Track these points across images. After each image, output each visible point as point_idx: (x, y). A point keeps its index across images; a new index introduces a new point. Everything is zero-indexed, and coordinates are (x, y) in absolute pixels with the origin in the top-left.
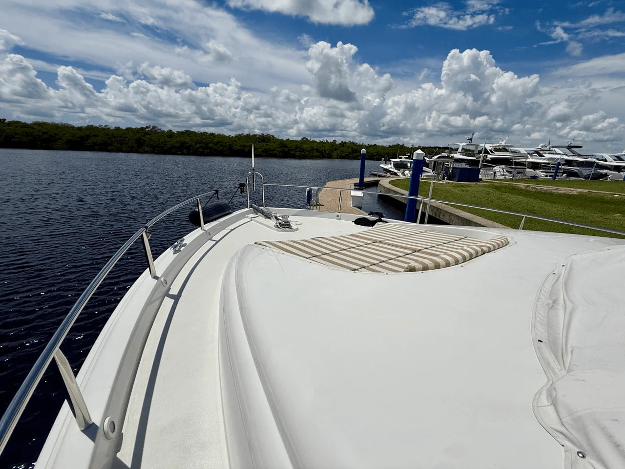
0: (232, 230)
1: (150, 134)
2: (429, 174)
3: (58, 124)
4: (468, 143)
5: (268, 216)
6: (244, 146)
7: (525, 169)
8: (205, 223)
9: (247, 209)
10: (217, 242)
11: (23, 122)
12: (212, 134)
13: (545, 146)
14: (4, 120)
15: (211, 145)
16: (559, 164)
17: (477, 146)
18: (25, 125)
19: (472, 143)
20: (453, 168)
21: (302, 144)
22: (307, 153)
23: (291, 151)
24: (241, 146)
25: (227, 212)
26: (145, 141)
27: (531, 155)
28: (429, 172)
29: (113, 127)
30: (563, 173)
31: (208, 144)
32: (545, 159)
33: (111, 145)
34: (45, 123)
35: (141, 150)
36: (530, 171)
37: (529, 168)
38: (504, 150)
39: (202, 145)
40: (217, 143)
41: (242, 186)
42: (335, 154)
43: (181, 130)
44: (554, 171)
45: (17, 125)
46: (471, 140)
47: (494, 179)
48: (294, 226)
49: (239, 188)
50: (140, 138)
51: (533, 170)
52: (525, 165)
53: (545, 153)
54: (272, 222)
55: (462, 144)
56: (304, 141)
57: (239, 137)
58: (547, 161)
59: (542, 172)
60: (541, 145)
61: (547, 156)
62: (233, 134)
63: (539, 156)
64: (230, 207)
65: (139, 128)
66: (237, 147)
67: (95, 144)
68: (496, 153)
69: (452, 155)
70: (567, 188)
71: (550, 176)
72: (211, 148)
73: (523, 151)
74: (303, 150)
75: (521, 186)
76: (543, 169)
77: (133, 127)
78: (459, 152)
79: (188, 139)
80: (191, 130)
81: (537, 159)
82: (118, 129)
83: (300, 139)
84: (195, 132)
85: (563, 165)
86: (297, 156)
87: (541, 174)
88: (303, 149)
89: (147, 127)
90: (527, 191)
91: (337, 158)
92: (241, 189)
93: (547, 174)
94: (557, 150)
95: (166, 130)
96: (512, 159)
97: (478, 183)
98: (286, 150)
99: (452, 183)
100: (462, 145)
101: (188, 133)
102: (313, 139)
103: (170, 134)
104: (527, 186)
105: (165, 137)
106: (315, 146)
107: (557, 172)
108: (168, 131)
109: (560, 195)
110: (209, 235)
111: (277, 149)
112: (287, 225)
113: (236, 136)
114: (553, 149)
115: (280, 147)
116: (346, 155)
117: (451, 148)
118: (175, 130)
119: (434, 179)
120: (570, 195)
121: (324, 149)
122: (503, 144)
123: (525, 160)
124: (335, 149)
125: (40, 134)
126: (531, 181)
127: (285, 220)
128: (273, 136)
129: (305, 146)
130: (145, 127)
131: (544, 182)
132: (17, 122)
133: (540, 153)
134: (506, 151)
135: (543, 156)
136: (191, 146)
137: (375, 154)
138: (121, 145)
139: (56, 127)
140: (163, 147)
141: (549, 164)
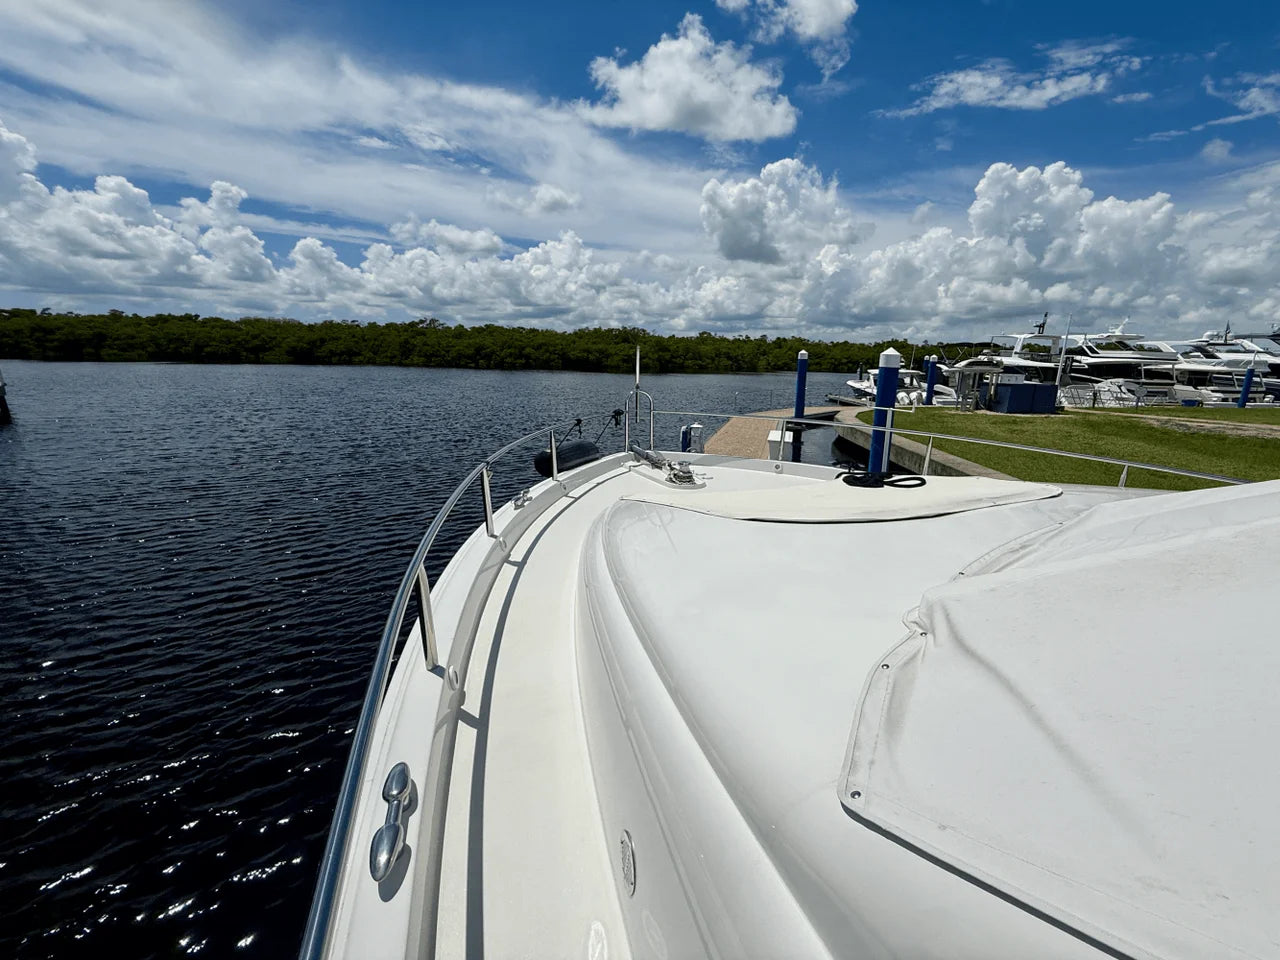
0: (598, 484)
1: (424, 334)
2: (949, 399)
3: (279, 321)
4: (1036, 334)
5: (656, 464)
6: (588, 351)
7: (1173, 385)
8: (559, 471)
9: (624, 454)
10: (577, 499)
11: (226, 319)
12: (533, 331)
13: (1218, 336)
14: (197, 316)
15: (528, 350)
16: (1251, 373)
17: (1056, 339)
18: (226, 325)
19: (1045, 334)
20: (998, 385)
21: (699, 344)
22: (709, 361)
23: (676, 358)
24: (585, 351)
25: (591, 457)
26: (415, 346)
27: (1186, 354)
28: (949, 395)
29: (364, 323)
30: (1266, 393)
31: (523, 348)
32: (1219, 364)
33: (359, 354)
34: (257, 320)
35: (407, 362)
36: (1184, 391)
37: (1179, 382)
38: (1121, 345)
39: (512, 350)
40: (539, 347)
41: (618, 413)
42: (762, 363)
43: (477, 325)
44: (1241, 389)
45: (213, 323)
46: (1041, 326)
47: (1093, 408)
48: (698, 481)
49: (613, 417)
50: (406, 342)
51: (1191, 388)
52: (1171, 378)
53: (1220, 352)
54: (663, 474)
55: (1023, 336)
56: (704, 338)
57: (580, 335)
58: (1225, 369)
59: (1213, 391)
60: (1208, 333)
61: (1225, 357)
62: (570, 330)
63: (1207, 357)
64: (597, 448)
65: (407, 323)
66: (574, 354)
67: (332, 353)
68: (1102, 353)
69: (999, 358)
70: (1264, 426)
71: (1234, 400)
72: (528, 357)
73: (1166, 347)
74: (698, 356)
75: (1151, 422)
76: (1217, 384)
77: (399, 322)
78: (1016, 353)
79: (488, 341)
80: (496, 324)
81: (1199, 363)
82: (373, 326)
83: (694, 334)
84: (502, 328)
85: (1265, 375)
86: (688, 367)
87: (1210, 395)
88: (699, 353)
89: (422, 322)
90: (1166, 433)
91: (767, 370)
92: (616, 420)
93: (1227, 396)
94: (1247, 343)
95: (452, 325)
96: (1139, 365)
97: (1053, 416)
98: (667, 356)
99: (994, 416)
100: (1021, 338)
101: (490, 330)
102: (719, 334)
103: (460, 332)
104: (1167, 422)
105: (449, 337)
106: (723, 348)
107: (1247, 391)
108: (456, 328)
109: (1242, 440)
110: (563, 490)
111: (650, 355)
112: (688, 477)
113: (575, 333)
114: (1238, 341)
115: (656, 352)
116: (786, 364)
117: (996, 346)
118: (468, 326)
119: (957, 409)
120: (1267, 441)
121: (740, 352)
122: (1118, 333)
123: (1170, 366)
124: (764, 353)
125: (249, 338)
126: (1182, 411)
127: (684, 469)
128: (644, 331)
129: (704, 349)
130: (417, 320)
131: (1216, 412)
132: (217, 320)
133: (1208, 352)
134: (1126, 347)
135: (1216, 357)
136: (493, 352)
137: (844, 361)
138: (375, 353)
139: (275, 325)
140: (444, 355)
141: (1230, 373)
